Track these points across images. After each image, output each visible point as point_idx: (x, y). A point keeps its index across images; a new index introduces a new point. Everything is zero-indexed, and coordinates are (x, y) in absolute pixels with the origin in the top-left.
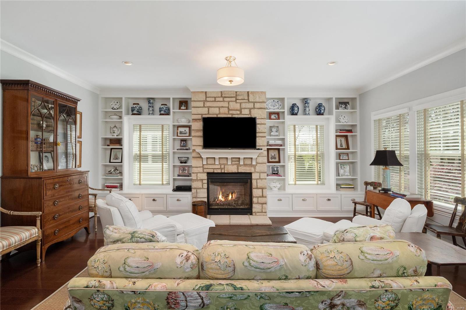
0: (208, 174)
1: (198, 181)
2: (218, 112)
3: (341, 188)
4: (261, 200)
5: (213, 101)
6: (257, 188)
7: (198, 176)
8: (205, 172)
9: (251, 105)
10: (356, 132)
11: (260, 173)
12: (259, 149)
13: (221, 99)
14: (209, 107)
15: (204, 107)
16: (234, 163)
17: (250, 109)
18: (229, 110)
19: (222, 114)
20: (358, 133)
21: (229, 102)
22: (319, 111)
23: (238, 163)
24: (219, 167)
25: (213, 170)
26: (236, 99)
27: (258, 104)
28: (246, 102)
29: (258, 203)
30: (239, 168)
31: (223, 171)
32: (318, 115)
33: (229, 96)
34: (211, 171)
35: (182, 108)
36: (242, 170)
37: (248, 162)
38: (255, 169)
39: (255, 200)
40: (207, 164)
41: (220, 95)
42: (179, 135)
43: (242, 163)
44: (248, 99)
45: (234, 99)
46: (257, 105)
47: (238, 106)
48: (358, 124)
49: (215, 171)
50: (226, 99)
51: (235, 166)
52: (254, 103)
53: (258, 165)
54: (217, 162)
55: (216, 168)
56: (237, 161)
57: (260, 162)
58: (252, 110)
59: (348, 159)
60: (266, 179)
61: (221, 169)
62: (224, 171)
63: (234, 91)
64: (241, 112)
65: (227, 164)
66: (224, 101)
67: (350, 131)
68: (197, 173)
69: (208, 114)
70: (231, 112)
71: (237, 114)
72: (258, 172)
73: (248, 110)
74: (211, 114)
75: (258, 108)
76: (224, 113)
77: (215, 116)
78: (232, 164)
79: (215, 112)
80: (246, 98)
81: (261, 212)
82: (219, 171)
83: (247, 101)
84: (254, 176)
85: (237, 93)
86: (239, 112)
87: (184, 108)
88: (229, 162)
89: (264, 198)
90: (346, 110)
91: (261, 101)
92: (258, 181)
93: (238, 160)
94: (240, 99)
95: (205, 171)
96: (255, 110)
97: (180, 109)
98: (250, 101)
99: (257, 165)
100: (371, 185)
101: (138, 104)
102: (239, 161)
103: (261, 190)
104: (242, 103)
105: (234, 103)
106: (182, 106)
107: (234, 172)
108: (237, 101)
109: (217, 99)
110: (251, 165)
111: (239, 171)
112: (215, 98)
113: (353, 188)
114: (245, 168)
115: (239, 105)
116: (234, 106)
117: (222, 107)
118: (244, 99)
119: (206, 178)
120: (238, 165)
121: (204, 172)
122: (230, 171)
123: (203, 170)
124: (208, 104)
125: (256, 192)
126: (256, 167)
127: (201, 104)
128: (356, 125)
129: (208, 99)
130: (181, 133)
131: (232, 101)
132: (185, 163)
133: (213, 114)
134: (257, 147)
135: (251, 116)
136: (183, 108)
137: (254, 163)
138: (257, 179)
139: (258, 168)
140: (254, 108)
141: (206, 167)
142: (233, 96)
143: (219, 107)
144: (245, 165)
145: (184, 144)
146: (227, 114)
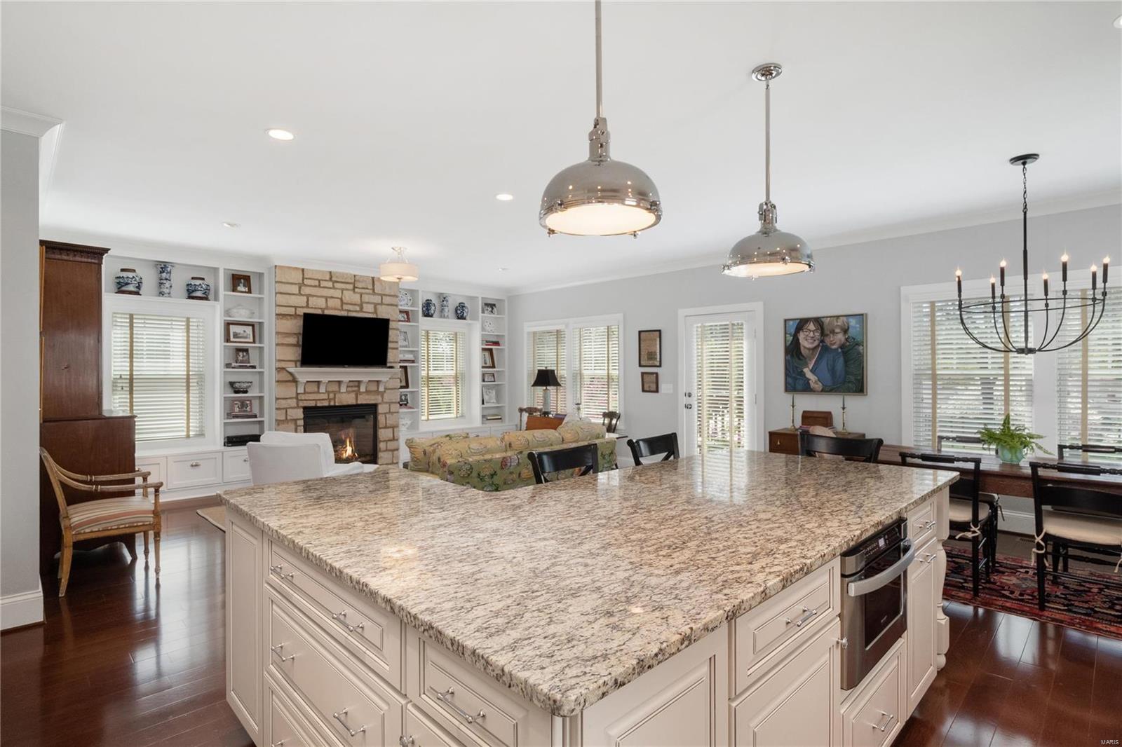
0: (305, 408)
1: (288, 423)
2: (324, 306)
3: (488, 420)
4: (391, 445)
5: (315, 286)
6: (386, 427)
7: (288, 413)
8: (301, 407)
9: (377, 299)
10: (504, 345)
11: (390, 403)
12: (392, 367)
13: (330, 284)
14: (308, 296)
15: (300, 294)
16: (350, 389)
17: (376, 305)
18: (342, 303)
19: (332, 309)
20: (505, 346)
21: (342, 290)
22: (460, 313)
23: (356, 389)
24: (325, 396)
25: (314, 402)
26: (355, 287)
27: (388, 298)
28: (369, 294)
29: (387, 450)
30: (360, 397)
31: (332, 404)
32: (459, 318)
33: (343, 281)
34: (312, 404)
35: (239, 288)
36: (363, 400)
37: (373, 387)
38: (382, 397)
39: (382, 446)
40: (305, 392)
41: (328, 278)
42: (232, 339)
43: (363, 389)
44: (373, 290)
45: (351, 287)
46: (387, 300)
47: (356, 298)
48: (506, 334)
49: (319, 405)
50: (337, 285)
51: (353, 395)
52: (382, 295)
53: (387, 391)
54: (322, 389)
55: (321, 398)
56: (355, 386)
57: (390, 387)
58: (378, 307)
59: (494, 381)
60: (398, 412)
61: (329, 400)
62: (335, 402)
63: (351, 274)
64: (362, 308)
65: (340, 392)
66: (334, 288)
67: (497, 343)
68: (286, 409)
69: (307, 306)
70: (345, 307)
71: (356, 311)
72: (386, 403)
73: (373, 306)
74: (312, 308)
75: (388, 305)
76: (334, 309)
77: (319, 312)
78: (348, 392)
79: (318, 306)
80: (370, 287)
81: (390, 464)
82: (326, 404)
83: (371, 291)
84: (381, 409)
85: (357, 277)
86: (358, 308)
87: (244, 290)
88: (343, 389)
89: (395, 442)
90: (492, 315)
91: (392, 294)
92: (387, 416)
93: (356, 384)
94: (361, 287)
95: (301, 404)
96: (383, 306)
97: (234, 290)
98: (376, 291)
99: (385, 392)
100: (526, 412)
101: (134, 271)
102: (359, 387)
103: (391, 430)
104: (364, 294)
105: (351, 292)
106: (239, 285)
107: (350, 403)
108: (356, 290)
109: (323, 284)
110: (377, 392)
111: (359, 402)
112: (319, 281)
113: (500, 419)
114: (367, 397)
115: (359, 296)
116: (350, 296)
117: (332, 297)
118: (367, 289)
119: (302, 416)
120: (358, 393)
121: (298, 407)
122: (345, 403)
123: (297, 404)
124: (306, 291)
125: (383, 434)
126: (385, 395)
127: (295, 289)
128: (503, 336)
129: (306, 282)
130: (236, 335)
131: (347, 289)
132: (246, 392)
133: (315, 308)
134: (388, 365)
135: (377, 315)
136: (241, 288)
137: (381, 389)
138: (385, 414)
139: (387, 397)
140: (382, 304)
141: (303, 397)
142: (350, 281)
143: (326, 298)
144: (367, 392)
145: (243, 356)
146: (339, 310)
